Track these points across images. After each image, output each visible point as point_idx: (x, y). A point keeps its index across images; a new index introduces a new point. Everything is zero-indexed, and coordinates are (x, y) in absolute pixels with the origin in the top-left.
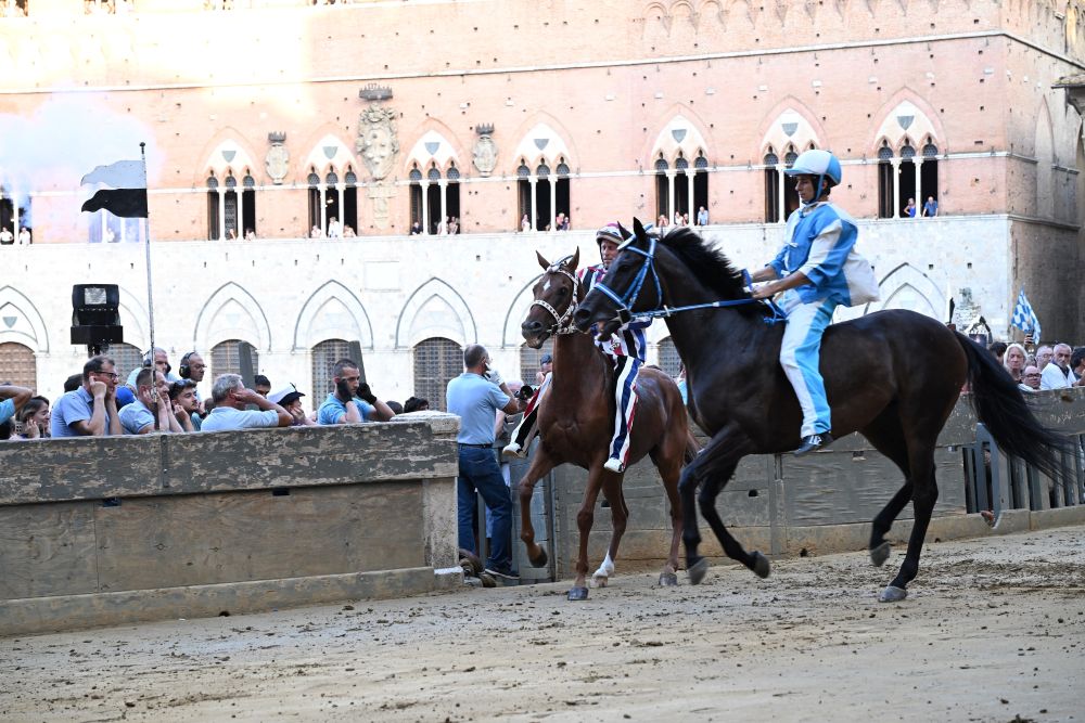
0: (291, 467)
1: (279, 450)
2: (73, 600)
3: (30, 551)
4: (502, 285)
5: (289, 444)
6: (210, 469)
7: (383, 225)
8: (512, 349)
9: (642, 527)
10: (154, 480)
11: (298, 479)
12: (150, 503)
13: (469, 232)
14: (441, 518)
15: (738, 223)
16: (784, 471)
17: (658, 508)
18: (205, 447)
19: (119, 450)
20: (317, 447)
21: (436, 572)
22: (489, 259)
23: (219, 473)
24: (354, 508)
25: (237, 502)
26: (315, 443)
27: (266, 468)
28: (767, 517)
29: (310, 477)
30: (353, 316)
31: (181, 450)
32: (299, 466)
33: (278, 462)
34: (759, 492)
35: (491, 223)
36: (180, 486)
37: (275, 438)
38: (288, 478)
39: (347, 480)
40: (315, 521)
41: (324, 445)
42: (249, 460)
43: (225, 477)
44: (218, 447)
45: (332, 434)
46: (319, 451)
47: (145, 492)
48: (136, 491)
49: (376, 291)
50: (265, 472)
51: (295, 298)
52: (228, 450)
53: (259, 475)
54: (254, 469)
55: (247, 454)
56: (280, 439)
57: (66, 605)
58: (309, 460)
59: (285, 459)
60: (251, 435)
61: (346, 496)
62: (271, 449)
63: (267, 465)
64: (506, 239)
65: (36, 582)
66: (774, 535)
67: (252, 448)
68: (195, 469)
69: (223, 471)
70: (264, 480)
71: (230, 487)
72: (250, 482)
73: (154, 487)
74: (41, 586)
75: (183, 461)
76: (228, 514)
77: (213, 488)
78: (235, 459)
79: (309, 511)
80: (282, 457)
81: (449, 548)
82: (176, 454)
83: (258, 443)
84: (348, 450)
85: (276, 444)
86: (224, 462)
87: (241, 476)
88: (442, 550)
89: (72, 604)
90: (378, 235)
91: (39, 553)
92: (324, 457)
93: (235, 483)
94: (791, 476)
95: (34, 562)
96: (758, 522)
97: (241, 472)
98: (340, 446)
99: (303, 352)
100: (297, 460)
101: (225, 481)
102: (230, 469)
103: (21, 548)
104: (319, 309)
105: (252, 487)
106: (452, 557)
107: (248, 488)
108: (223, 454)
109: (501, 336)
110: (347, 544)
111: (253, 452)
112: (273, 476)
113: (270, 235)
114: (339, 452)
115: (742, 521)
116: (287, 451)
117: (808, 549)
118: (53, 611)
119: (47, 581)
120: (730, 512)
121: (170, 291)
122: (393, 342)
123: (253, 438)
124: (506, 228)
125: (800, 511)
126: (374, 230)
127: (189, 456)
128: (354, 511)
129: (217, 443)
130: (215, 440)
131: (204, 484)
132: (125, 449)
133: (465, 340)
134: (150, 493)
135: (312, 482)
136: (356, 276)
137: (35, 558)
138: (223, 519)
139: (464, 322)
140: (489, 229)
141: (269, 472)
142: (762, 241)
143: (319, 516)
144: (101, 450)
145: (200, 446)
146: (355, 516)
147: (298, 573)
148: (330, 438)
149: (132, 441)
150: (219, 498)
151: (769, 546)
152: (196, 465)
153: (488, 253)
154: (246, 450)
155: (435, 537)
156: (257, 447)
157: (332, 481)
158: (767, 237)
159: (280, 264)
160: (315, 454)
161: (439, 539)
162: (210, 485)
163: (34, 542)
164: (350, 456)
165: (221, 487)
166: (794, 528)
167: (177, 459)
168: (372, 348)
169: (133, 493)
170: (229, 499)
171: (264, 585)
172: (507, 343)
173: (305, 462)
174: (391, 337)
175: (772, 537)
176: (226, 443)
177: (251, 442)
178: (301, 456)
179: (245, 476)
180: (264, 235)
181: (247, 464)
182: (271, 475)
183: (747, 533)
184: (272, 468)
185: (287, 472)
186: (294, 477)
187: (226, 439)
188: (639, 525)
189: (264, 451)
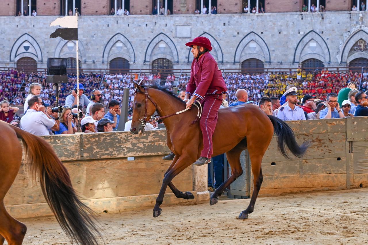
0: (136, 148)
1: (131, 141)
2: (41, 205)
3: (24, 184)
4: (235, 36)
5: (135, 138)
6: (101, 149)
7: (184, 10)
8: (238, 64)
9: (289, 174)
10: (77, 154)
11: (138, 153)
12: (74, 163)
13: (221, 13)
14: (200, 170)
15: (339, 11)
16: (353, 149)
17: (296, 165)
18: (99, 139)
19: (63, 141)
20: (147, 139)
21: (198, 193)
22: (229, 25)
23: (105, 151)
24: (163, 166)
25: (112, 163)
26: (146, 138)
27: (125, 149)
28: (345, 169)
29: (144, 152)
30: (170, 48)
31: (88, 141)
32: (139, 148)
33: (130, 146)
34: (342, 158)
35: (230, 9)
36: (87, 157)
37: (129, 136)
38: (135, 153)
39: (160, 153)
40: (145, 171)
41: (150, 138)
42: (118, 145)
43: (108, 152)
44: (105, 139)
45: (154, 133)
46: (148, 141)
47: (74, 159)
48: (69, 158)
49: (180, 38)
50: (124, 150)
51: (146, 40)
52: (109, 141)
53: (122, 151)
54: (120, 149)
55: (117, 142)
56: (131, 136)
57: (38, 207)
58: (144, 145)
59: (134, 145)
60: (119, 134)
61: (159, 160)
62: (127, 140)
63: (125, 147)
64: (237, 16)
65: (26, 197)
66: (348, 177)
67: (119, 140)
68: (95, 149)
69: (107, 150)
70: (124, 154)
71: (109, 157)
72: (118, 154)
73: (77, 157)
74: (28, 199)
75: (89, 145)
76: (108, 168)
77: (102, 157)
78: (112, 145)
79: (143, 167)
80: (132, 143)
81: (203, 183)
82: (87, 142)
83: (121, 138)
84: (161, 141)
85: (129, 138)
86: (107, 146)
87: (114, 152)
88: (200, 184)
89: (41, 207)
90: (182, 14)
91: (27, 186)
92: (150, 144)
93: (111, 155)
94: (356, 151)
95: (25, 189)
96: (341, 171)
97: (114, 150)
98: (157, 139)
99: (148, 63)
100: (138, 145)
101: (108, 154)
102: (110, 149)
103: (20, 183)
104: (156, 46)
105: (119, 157)
106: (204, 187)
107: (118, 157)
108: (106, 143)
109: (234, 58)
110: (159, 181)
111: (119, 142)
112: (128, 152)
113: (136, 14)
114: (157, 141)
115: (334, 171)
116: (135, 141)
117: (363, 183)
118: (33, 210)
119: (31, 197)
120: (328, 167)
121: (93, 37)
122: (187, 60)
123: (119, 136)
124: (237, 11)
125: (360, 167)
126: (180, 12)
127: (92, 144)
128: (162, 167)
129: (104, 137)
130: (103, 136)
131: (98, 156)
132: (65, 140)
133: (218, 59)
134: (75, 159)
135: (145, 154)
136: (172, 31)
137: (26, 187)
138: (106, 170)
139: (217, 52)
140: (230, 12)
141: (126, 150)
142: (349, 19)
143: (147, 169)
144: (55, 141)
145: (97, 139)
146: (163, 169)
147: (137, 194)
148: (153, 136)
149: (68, 137)
150: (104, 161)
151: (345, 182)
152: (95, 147)
153: (229, 22)
154: (117, 141)
155: (198, 178)
156: (122, 139)
157: (153, 154)
158: (351, 17)
159: (140, 26)
160: (146, 142)
161: (199, 179)
162: (100, 156)
163: (25, 180)
164: (161, 143)
165: (105, 157)
166: (357, 175)
167: (87, 144)
168: (178, 62)
169: (67, 159)
170: (109, 162)
171: (123, 199)
172: (236, 61)
173: (142, 146)
174: (186, 58)
175: (347, 179)
176: (108, 138)
177: (119, 137)
178: (140, 143)
179: (116, 152)
180: (133, 13)
181: (117, 147)
182: (127, 151)
183: (336, 176)
184: (128, 148)
185: (134, 150)
186: (137, 152)
187: (108, 136)
188: (288, 173)
189: (124, 141)
